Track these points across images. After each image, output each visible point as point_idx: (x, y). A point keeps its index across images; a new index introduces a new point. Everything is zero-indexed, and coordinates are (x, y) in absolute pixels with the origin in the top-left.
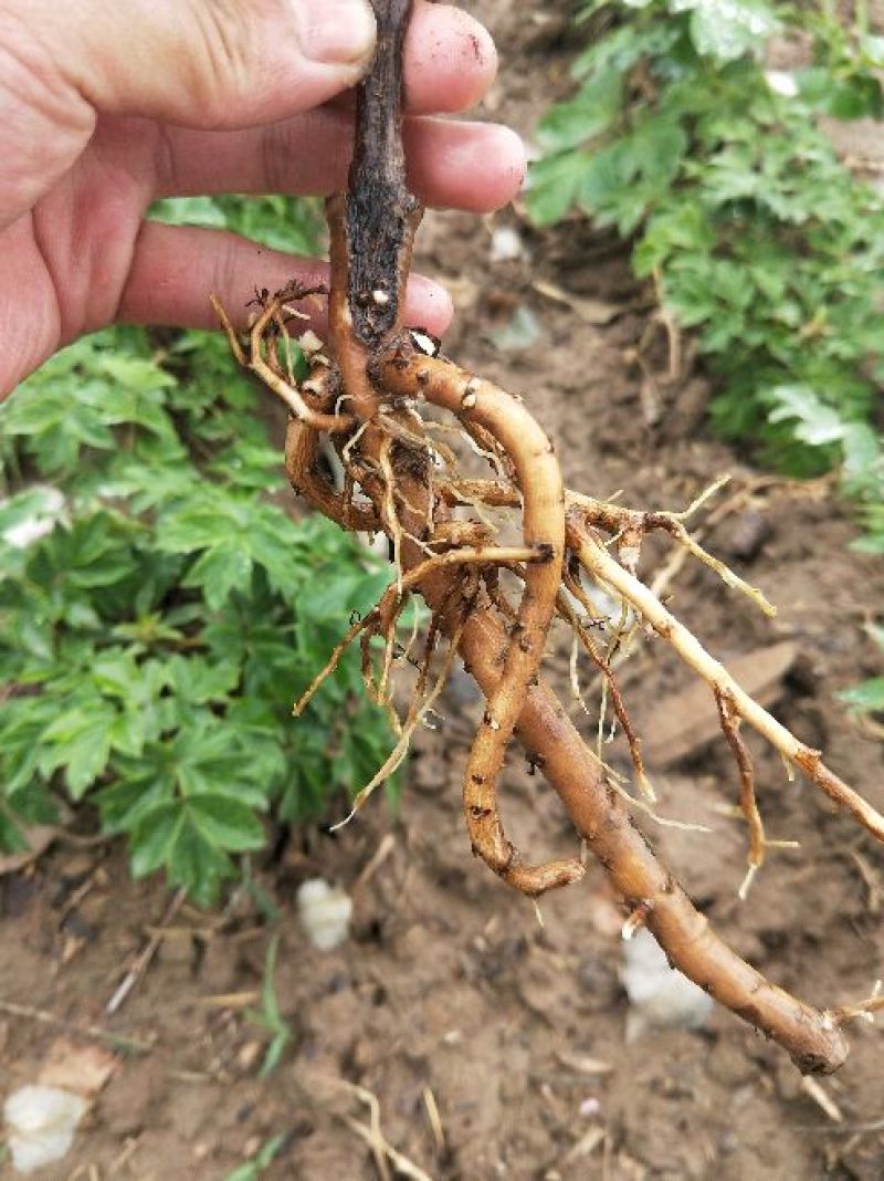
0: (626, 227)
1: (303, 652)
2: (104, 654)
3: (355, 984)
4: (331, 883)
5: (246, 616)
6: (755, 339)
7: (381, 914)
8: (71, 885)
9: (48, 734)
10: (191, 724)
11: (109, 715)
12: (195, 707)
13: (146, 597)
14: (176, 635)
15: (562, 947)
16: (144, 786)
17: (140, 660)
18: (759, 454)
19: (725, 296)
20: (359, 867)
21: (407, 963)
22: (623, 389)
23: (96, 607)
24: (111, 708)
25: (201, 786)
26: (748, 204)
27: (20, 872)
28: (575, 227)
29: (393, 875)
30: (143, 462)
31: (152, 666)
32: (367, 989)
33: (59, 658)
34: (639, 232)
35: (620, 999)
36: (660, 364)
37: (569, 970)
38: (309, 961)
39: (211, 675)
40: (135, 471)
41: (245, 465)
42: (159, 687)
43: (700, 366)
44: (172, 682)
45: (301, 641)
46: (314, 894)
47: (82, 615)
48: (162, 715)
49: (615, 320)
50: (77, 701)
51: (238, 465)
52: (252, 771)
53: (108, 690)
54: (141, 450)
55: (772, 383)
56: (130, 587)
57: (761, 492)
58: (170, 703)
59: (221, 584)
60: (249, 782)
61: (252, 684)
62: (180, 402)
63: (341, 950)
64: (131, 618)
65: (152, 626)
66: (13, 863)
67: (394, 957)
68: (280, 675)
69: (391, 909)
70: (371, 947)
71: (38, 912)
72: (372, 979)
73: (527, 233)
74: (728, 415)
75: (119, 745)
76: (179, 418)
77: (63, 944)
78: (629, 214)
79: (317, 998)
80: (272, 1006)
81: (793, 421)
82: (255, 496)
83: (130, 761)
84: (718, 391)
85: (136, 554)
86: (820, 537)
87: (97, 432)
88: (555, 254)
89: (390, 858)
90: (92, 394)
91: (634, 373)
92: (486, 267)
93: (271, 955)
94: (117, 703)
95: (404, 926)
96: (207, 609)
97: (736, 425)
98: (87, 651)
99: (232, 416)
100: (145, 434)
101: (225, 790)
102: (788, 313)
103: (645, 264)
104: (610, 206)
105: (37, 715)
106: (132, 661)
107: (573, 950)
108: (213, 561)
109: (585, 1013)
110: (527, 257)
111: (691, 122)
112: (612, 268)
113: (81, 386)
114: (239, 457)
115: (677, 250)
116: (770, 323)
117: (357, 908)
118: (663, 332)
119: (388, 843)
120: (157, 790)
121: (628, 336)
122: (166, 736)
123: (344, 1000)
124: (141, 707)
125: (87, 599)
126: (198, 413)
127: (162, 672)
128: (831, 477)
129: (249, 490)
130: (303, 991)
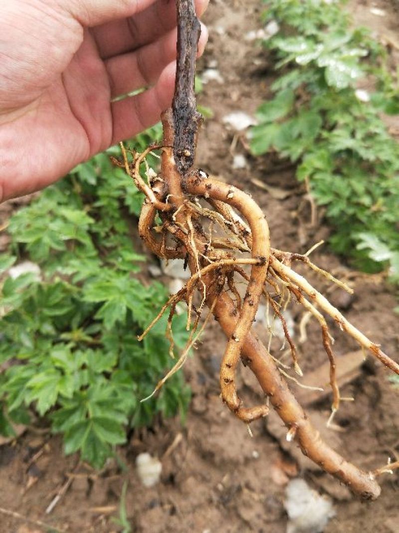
0: (294, 158)
1: (147, 350)
2: (56, 347)
3: (162, 504)
4: (152, 455)
5: (121, 331)
6: (351, 211)
7: (175, 471)
8: (33, 451)
9: (29, 384)
10: (95, 382)
11: (58, 376)
12: (96, 374)
13: (77, 320)
14: (89, 339)
15: (257, 490)
16: (72, 412)
17: (73, 350)
18: (352, 262)
19: (338, 191)
20: (165, 448)
21: (185, 495)
22: (291, 229)
23: (54, 324)
24: (59, 373)
25: (99, 413)
26: (349, 152)
27: (10, 444)
28: (271, 156)
29: (180, 453)
30: (78, 257)
31: (79, 353)
32: (167, 507)
33: (36, 347)
34: (300, 161)
35: (284, 516)
36: (307, 219)
37: (260, 501)
38: (141, 492)
39: (105, 359)
40: (74, 262)
41: (123, 260)
42: (81, 364)
43: (325, 221)
44: (87, 362)
45: (146, 344)
46: (144, 459)
47: (48, 328)
48: (82, 377)
49: (287, 198)
50: (44, 369)
51: (120, 260)
52: (122, 406)
53: (58, 364)
54: (77, 251)
55: (358, 231)
56: (70, 316)
57: (352, 279)
58: (86, 372)
59: (112, 318)
60: (120, 411)
61: (122, 364)
62: (95, 229)
63: (156, 487)
64: (68, 329)
65: (78, 334)
66: (7, 440)
67: (180, 492)
68: (135, 360)
69: (180, 469)
70: (170, 486)
71: (17, 464)
72: (170, 502)
73: (249, 157)
74: (337, 244)
75: (62, 392)
76: (94, 236)
77: (27, 480)
78: (295, 152)
79: (144, 510)
80: (123, 514)
81: (368, 249)
82: (128, 275)
83: (66, 399)
84: (333, 232)
85: (74, 301)
86: (379, 301)
87: (58, 243)
88: (261, 167)
89: (180, 445)
90: (56, 226)
91: (295, 222)
92: (230, 171)
93: (124, 489)
94: (62, 371)
95: (185, 477)
96: (104, 328)
97: (341, 248)
98: (48, 345)
99: (117, 236)
100: (79, 244)
101: (110, 415)
102: (366, 200)
103: (302, 176)
104: (287, 148)
105: (25, 374)
106: (69, 351)
107: (262, 491)
108: (109, 307)
109: (267, 522)
110: (248, 167)
111: (324, 113)
112: (288, 175)
113: (52, 221)
114: (121, 256)
115: (317, 170)
116: (358, 205)
117: (164, 468)
118: (308, 205)
119: (179, 438)
120: (78, 414)
121: (293, 205)
122: (84, 388)
123: (156, 512)
124: (72, 373)
125: (50, 321)
126: (103, 234)
127: (83, 357)
128: (384, 274)
129: (125, 272)
130: (137, 507)
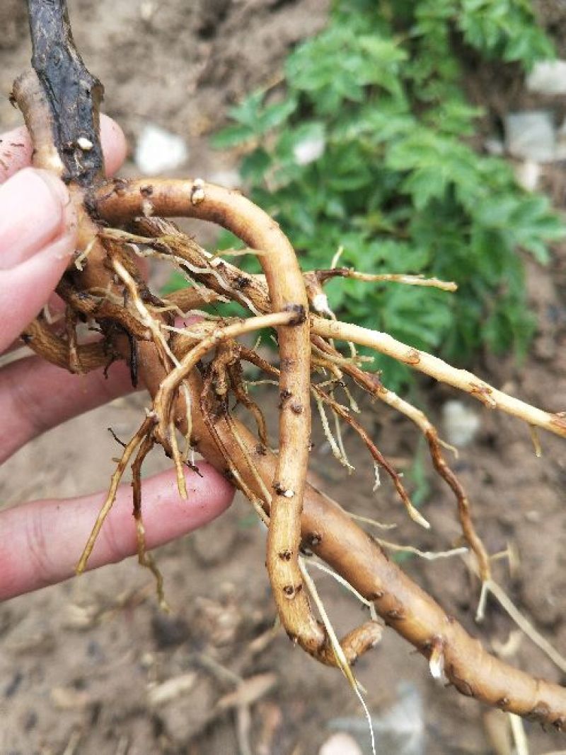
1: (475, 248)
2: (346, 236)
3: (473, 470)
5: (438, 219)
7: (497, 431)
13: (375, 200)
14: (392, 228)
21: (509, 463)
23: (343, 204)
25: (397, 323)
31: (376, 245)
32: (480, 474)
33: (318, 235)
39: (411, 256)
40: (377, 115)
42: (377, 259)
44: (386, 256)
45: (475, 240)
46: (455, 410)
47: (336, 208)
52: (430, 320)
56: (366, 192)
58: (384, 270)
59: (425, 192)
60: (427, 327)
61: (438, 265)
62: (409, 73)
63: (468, 447)
64: (362, 211)
65: (375, 220)
67: (502, 458)
68: (458, 261)
69: (504, 429)
70: (487, 449)
72: (483, 469)
76: (408, 85)
80: (419, 471)
82: (455, 138)
83: (355, 302)
85: (373, 170)
87: (354, 88)
90: (353, 63)
96: (413, 212)
98: (334, 232)
99: (441, 84)
100: (383, 93)
108: (421, 177)
113: (346, 57)
114: (445, 112)
117: (482, 424)
122: (380, 290)
125: (338, 199)
126: (419, 81)
127: (381, 249)
129: (449, 134)
